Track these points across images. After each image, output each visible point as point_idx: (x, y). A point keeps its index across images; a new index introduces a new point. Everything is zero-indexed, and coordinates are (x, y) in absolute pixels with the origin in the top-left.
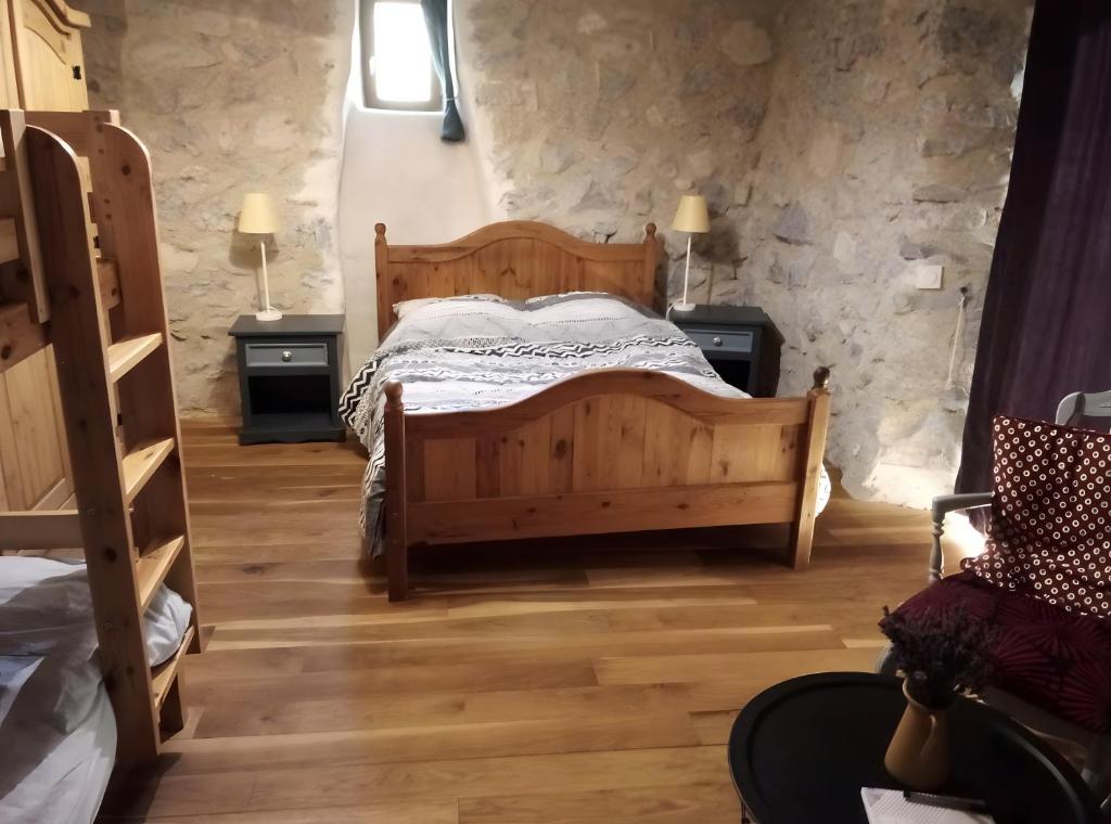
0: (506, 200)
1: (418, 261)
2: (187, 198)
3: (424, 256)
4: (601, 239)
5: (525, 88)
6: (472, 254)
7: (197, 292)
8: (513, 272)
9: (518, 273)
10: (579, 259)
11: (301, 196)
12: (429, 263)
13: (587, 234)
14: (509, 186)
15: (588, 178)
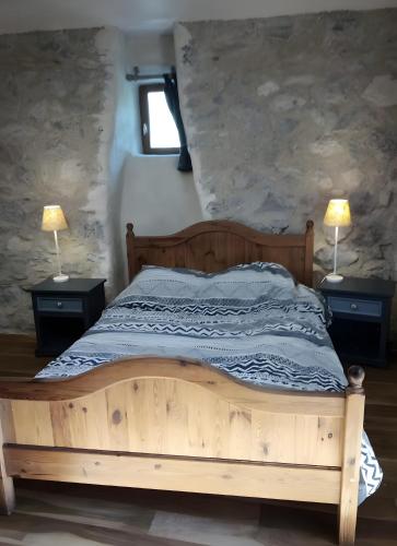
0: (210, 207)
1: (152, 246)
2: (27, 211)
3: (156, 243)
4: (277, 231)
5: (222, 135)
6: (186, 242)
7: (32, 263)
8: (213, 253)
9: (216, 253)
10: (258, 245)
11: (87, 208)
12: (158, 247)
13: (266, 228)
14: (212, 198)
15: (266, 192)
